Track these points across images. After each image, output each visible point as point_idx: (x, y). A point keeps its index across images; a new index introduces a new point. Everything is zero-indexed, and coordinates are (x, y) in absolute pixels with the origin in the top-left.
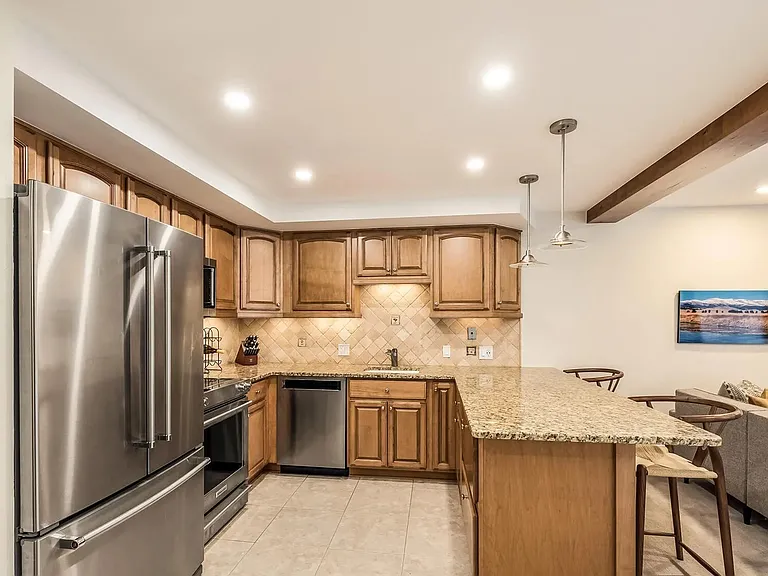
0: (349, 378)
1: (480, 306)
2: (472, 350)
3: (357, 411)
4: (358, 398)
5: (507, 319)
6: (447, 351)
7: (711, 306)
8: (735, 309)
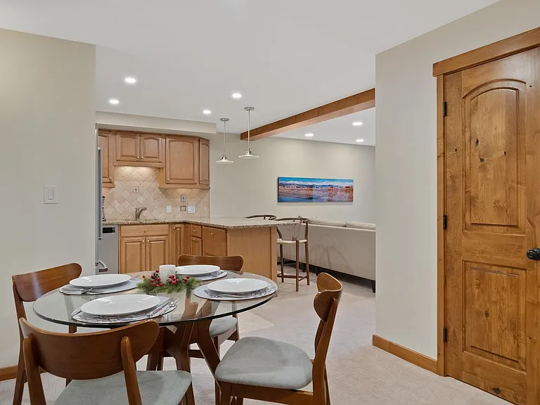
0: (120, 225)
1: (192, 182)
2: (184, 208)
3: (126, 245)
4: (127, 237)
5: (203, 189)
6: (169, 209)
7: (290, 184)
8: (299, 186)
